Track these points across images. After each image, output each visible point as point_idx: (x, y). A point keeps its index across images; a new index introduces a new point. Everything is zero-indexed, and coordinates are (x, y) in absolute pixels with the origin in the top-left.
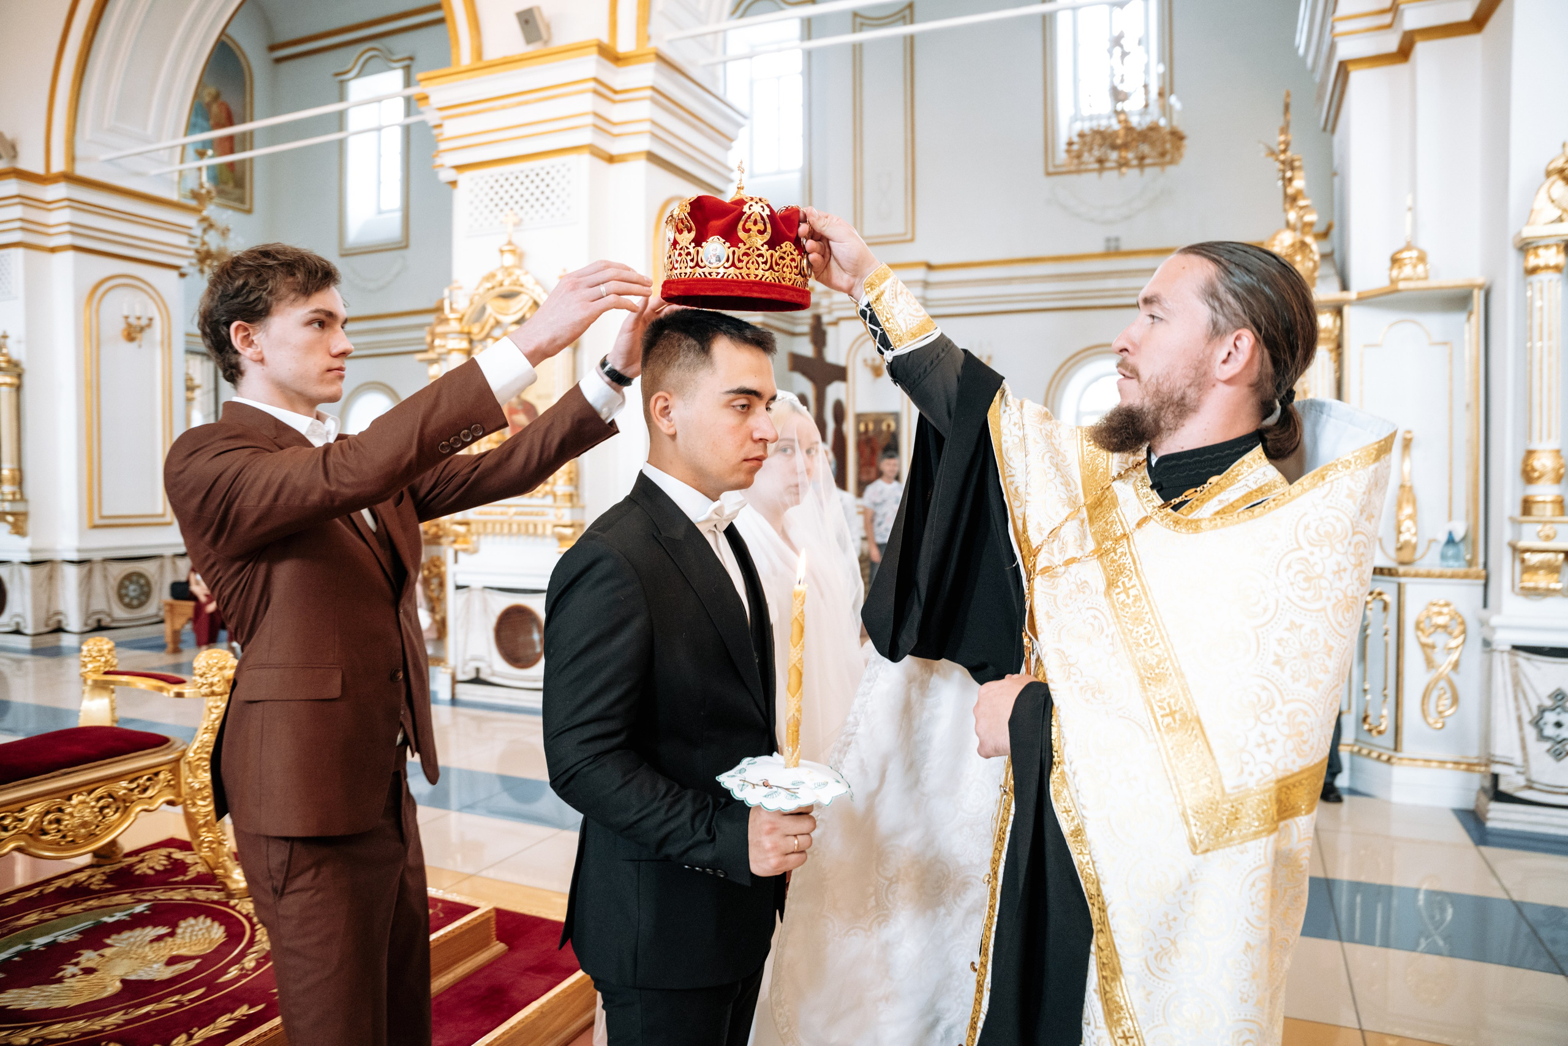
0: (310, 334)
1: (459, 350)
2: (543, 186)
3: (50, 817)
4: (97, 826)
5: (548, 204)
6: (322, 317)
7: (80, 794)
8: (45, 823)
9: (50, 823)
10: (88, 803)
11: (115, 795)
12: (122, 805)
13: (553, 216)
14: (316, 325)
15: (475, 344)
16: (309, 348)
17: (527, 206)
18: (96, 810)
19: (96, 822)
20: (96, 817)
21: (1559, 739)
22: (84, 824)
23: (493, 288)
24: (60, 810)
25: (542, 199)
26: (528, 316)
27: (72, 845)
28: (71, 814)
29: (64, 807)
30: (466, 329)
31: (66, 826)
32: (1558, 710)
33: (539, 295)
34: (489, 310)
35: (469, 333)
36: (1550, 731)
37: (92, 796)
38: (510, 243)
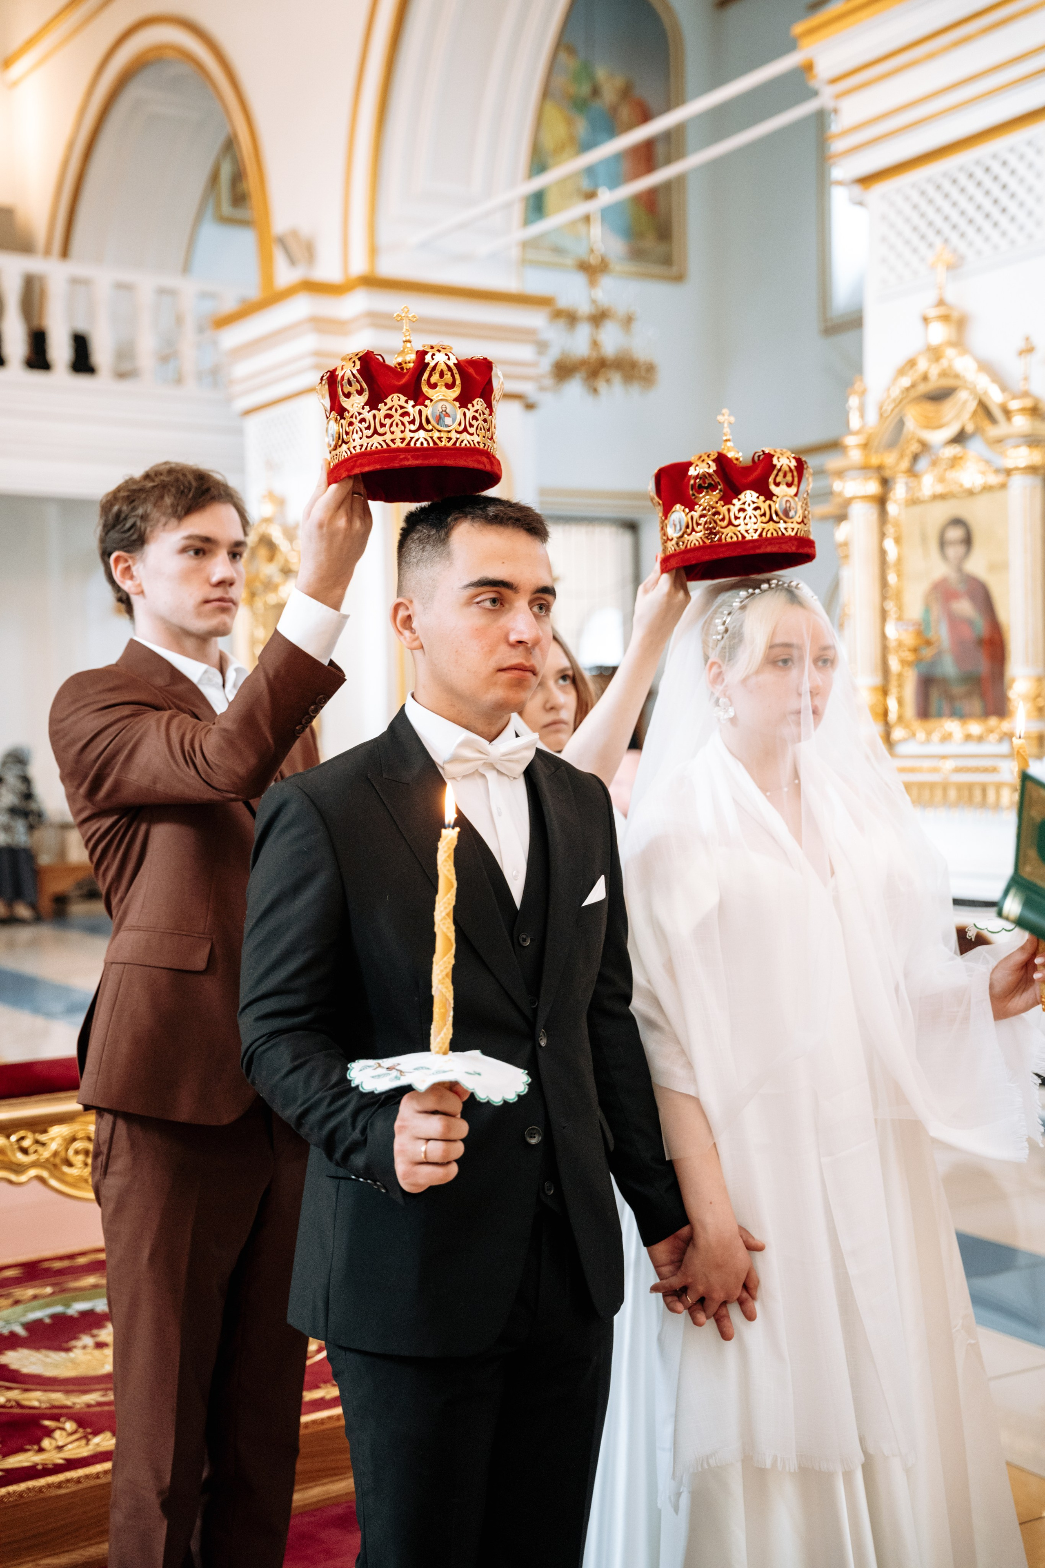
0: (185, 562)
1: (863, 498)
15: (892, 484)
17: (971, 232)
23: (915, 386)
26: (971, 427)
30: (875, 461)
33: (987, 391)
34: (910, 425)
35: (880, 467)
38: (941, 303)
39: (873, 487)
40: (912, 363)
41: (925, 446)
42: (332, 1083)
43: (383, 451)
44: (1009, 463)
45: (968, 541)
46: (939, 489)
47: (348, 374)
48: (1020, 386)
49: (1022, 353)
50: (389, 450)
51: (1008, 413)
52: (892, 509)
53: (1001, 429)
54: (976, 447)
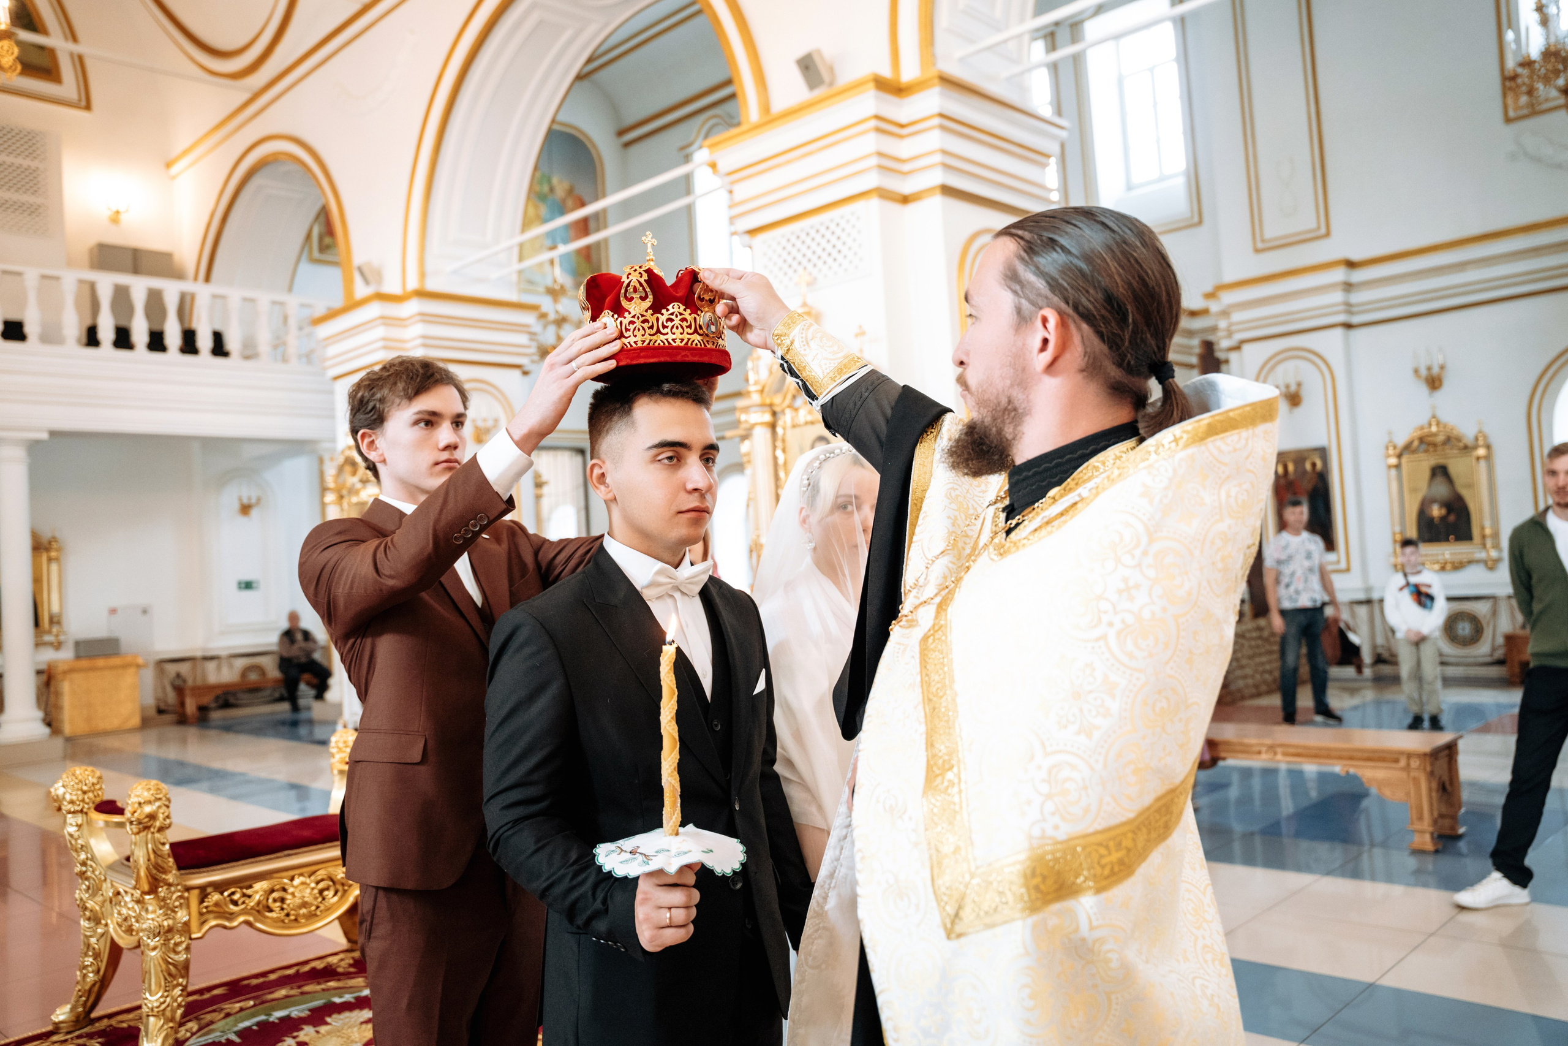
0: (419, 431)
1: (761, 424)
2: (833, 240)
3: (275, 895)
4: (318, 907)
5: (840, 258)
6: (427, 417)
7: (301, 875)
8: (270, 900)
9: (275, 901)
10: (309, 885)
11: (333, 877)
12: (339, 887)
13: (845, 271)
14: (422, 424)
15: (778, 415)
16: (419, 445)
17: (820, 264)
18: (316, 891)
19: (315, 903)
20: (316, 898)
22: (304, 905)
24: (284, 890)
25: (831, 254)
27: (296, 924)
28: (293, 894)
29: (286, 887)
30: (768, 401)
31: (289, 905)
35: (771, 405)
37: (312, 878)
39: (767, 418)
42: (571, 861)
43: (664, 348)
47: (634, 283)
49: (856, 335)
50: (671, 347)
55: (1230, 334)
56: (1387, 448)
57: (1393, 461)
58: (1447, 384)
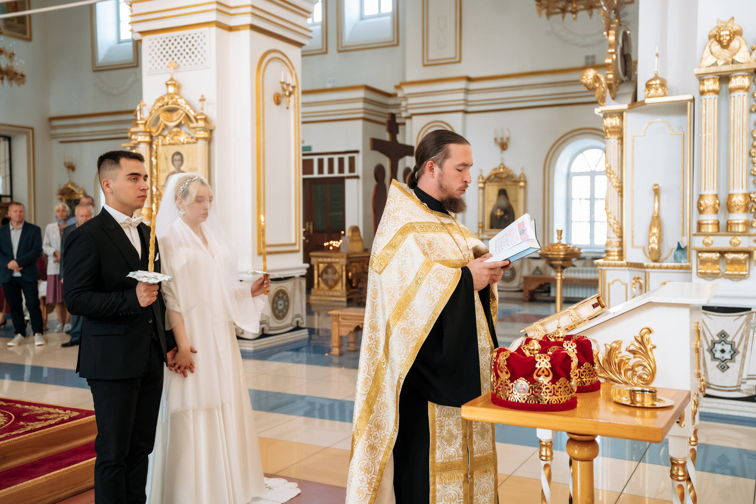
1: (144, 142)
2: (190, 46)
5: (193, 56)
13: (196, 64)
15: (154, 138)
17: (182, 58)
21: (723, 360)
23: (163, 106)
25: (190, 53)
26: (183, 122)
30: (148, 130)
32: (723, 343)
33: (189, 111)
34: (161, 119)
35: (150, 132)
36: (718, 355)
38: (172, 79)
39: (148, 139)
40: (163, 98)
41: (166, 127)
44: (198, 136)
45: (182, 160)
46: (171, 142)
48: (200, 111)
49: (200, 100)
51: (197, 120)
52: (154, 147)
53: (194, 124)
54: (184, 129)
55: (406, 110)
56: (479, 179)
57: (481, 185)
58: (510, 147)
